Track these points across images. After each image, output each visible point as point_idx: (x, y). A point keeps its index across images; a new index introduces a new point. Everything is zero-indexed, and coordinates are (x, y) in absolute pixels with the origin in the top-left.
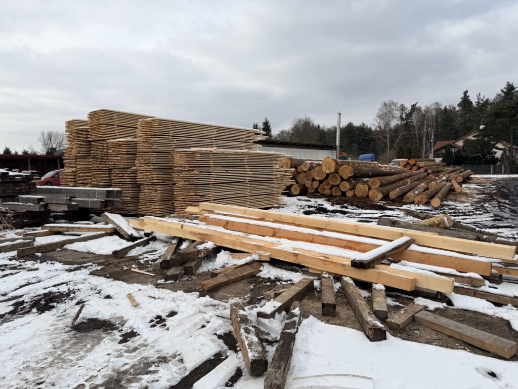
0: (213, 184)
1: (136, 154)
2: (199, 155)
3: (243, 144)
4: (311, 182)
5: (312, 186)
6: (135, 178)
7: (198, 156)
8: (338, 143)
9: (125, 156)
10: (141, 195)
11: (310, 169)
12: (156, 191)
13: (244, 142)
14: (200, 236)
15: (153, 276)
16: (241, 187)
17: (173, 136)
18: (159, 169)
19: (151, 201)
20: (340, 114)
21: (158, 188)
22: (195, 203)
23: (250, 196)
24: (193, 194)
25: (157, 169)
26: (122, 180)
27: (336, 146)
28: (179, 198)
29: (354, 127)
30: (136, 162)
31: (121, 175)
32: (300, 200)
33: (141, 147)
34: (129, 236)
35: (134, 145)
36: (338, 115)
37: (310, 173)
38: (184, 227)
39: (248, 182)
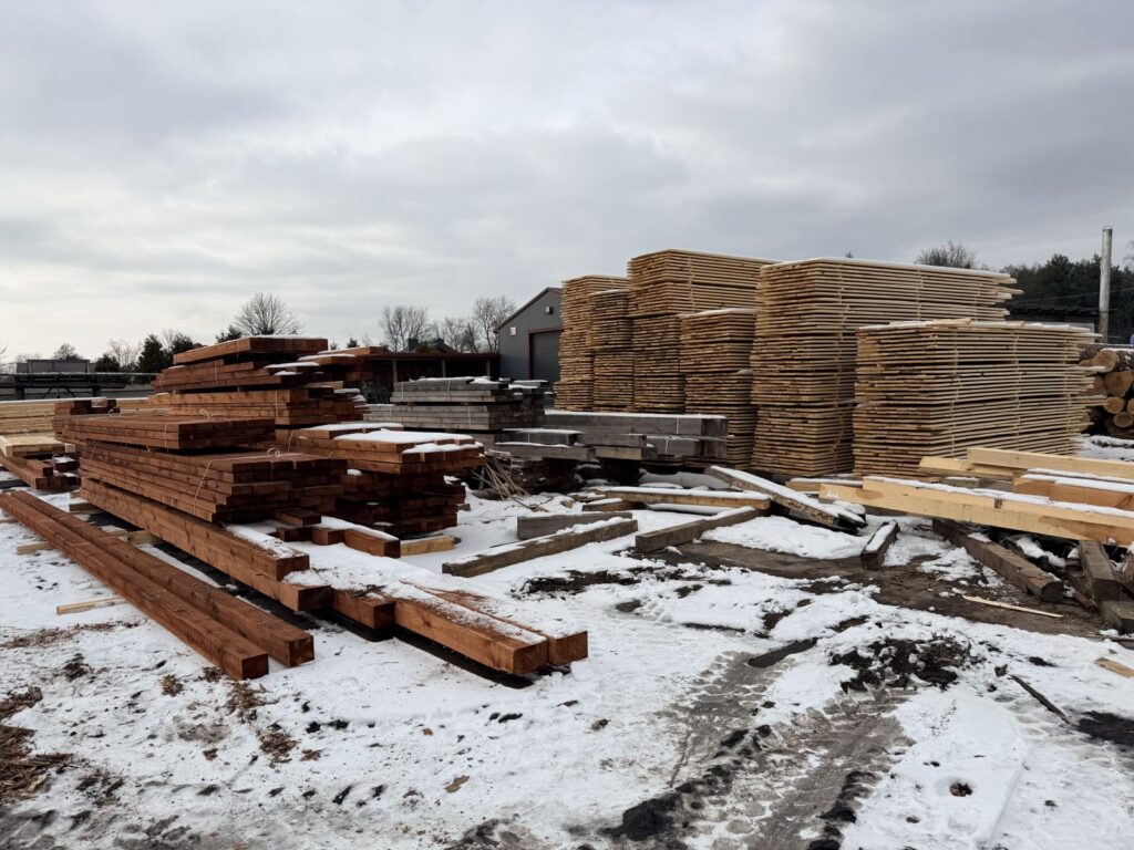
0: (956, 404)
1: (752, 342)
2: (936, 338)
3: (974, 310)
4: (1122, 402)
5: (1125, 409)
6: (747, 394)
7: (931, 338)
8: (1103, 304)
9: (727, 346)
10: (760, 430)
11: (1117, 369)
12: (805, 420)
13: (977, 305)
15: (1061, 619)
16: (1005, 412)
17: (844, 297)
18: (817, 371)
19: (790, 443)
20: (1110, 232)
21: (812, 414)
22: (917, 449)
23: (1021, 434)
24: (914, 427)
25: (812, 371)
26: (714, 397)
27: (1098, 311)
28: (868, 438)
29: (1071, 265)
30: (752, 357)
31: (711, 387)
33: (763, 326)
35: (748, 322)
36: (1106, 234)
39: (1017, 401)
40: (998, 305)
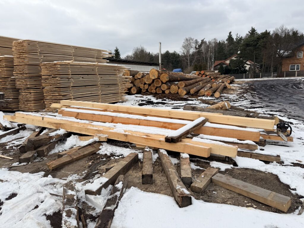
0: (72, 87)
1: (13, 67)
2: (60, 66)
3: (95, 60)
4: (143, 85)
5: (144, 88)
6: (14, 85)
7: (58, 66)
8: (160, 62)
9: (5, 68)
10: (20, 97)
11: (142, 77)
12: (30, 93)
13: (96, 58)
14: (55, 125)
15: (11, 160)
17: (40, 53)
18: (31, 77)
19: (27, 101)
20: (161, 43)
21: (32, 91)
22: (57, 101)
23: (101, 95)
25: (29, 77)
26: (5, 86)
27: (159, 63)
28: (48, 98)
29: (170, 53)
30: (14, 72)
31: (3, 83)
32: (136, 97)
33: (16, 62)
34: (3, 127)
35: (11, 60)
36: (160, 44)
37: (143, 80)
38: (44, 119)
39: (99, 86)
40: (104, 59)
